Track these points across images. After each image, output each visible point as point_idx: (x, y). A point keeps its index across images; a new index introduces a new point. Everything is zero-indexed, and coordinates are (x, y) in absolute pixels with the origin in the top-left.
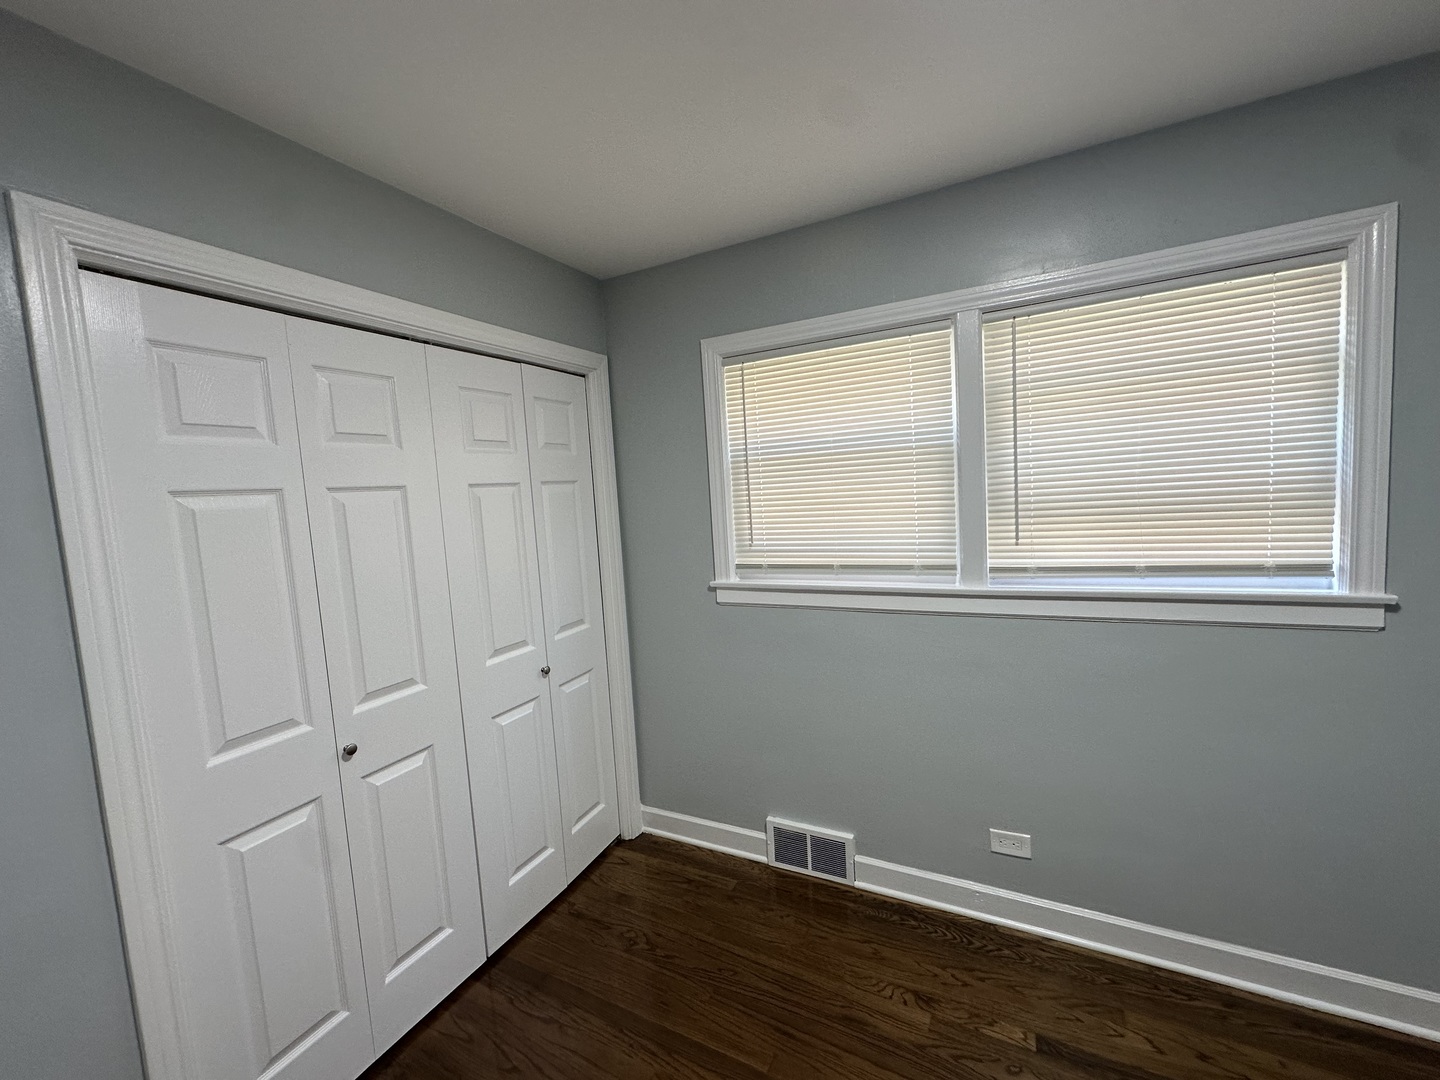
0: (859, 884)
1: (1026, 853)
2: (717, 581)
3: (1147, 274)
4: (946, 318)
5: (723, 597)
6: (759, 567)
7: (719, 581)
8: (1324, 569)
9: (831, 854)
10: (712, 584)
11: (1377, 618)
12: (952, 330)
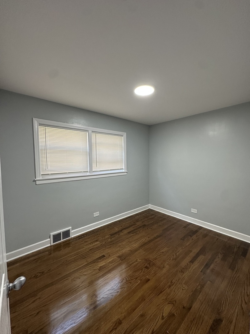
0: (72, 237)
1: (98, 215)
2: (36, 179)
3: (109, 133)
4: (87, 130)
5: (38, 183)
6: (49, 174)
7: (37, 179)
8: (122, 169)
9: (67, 234)
10: (35, 180)
11: (126, 174)
12: (87, 133)
